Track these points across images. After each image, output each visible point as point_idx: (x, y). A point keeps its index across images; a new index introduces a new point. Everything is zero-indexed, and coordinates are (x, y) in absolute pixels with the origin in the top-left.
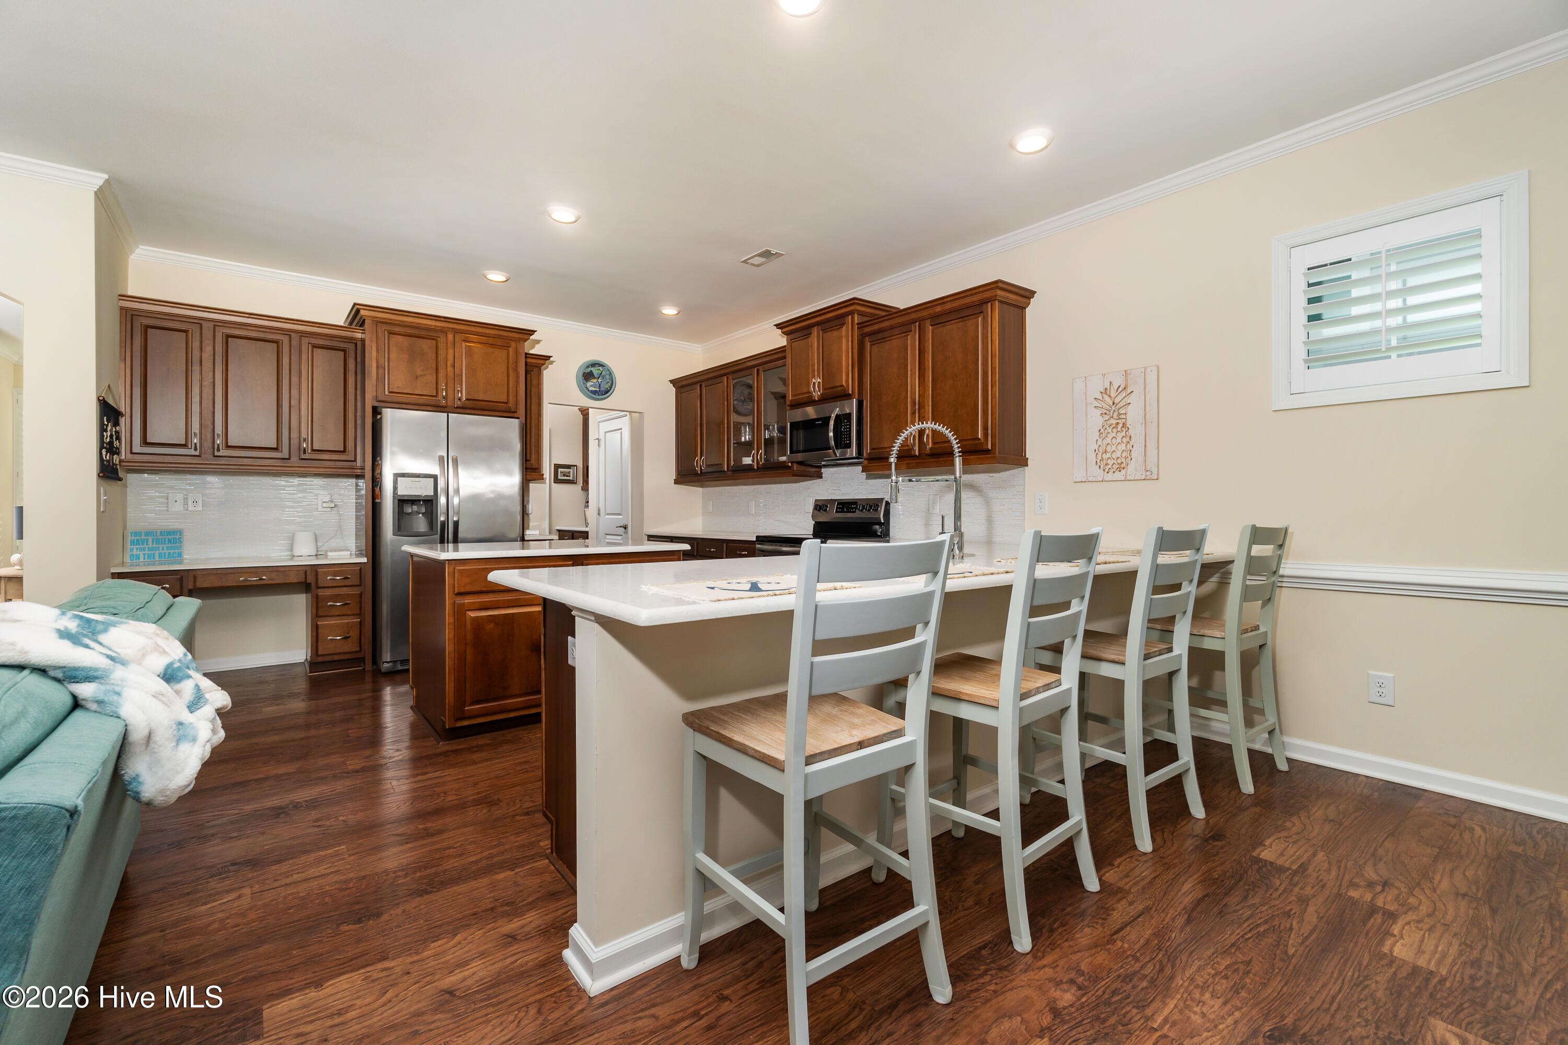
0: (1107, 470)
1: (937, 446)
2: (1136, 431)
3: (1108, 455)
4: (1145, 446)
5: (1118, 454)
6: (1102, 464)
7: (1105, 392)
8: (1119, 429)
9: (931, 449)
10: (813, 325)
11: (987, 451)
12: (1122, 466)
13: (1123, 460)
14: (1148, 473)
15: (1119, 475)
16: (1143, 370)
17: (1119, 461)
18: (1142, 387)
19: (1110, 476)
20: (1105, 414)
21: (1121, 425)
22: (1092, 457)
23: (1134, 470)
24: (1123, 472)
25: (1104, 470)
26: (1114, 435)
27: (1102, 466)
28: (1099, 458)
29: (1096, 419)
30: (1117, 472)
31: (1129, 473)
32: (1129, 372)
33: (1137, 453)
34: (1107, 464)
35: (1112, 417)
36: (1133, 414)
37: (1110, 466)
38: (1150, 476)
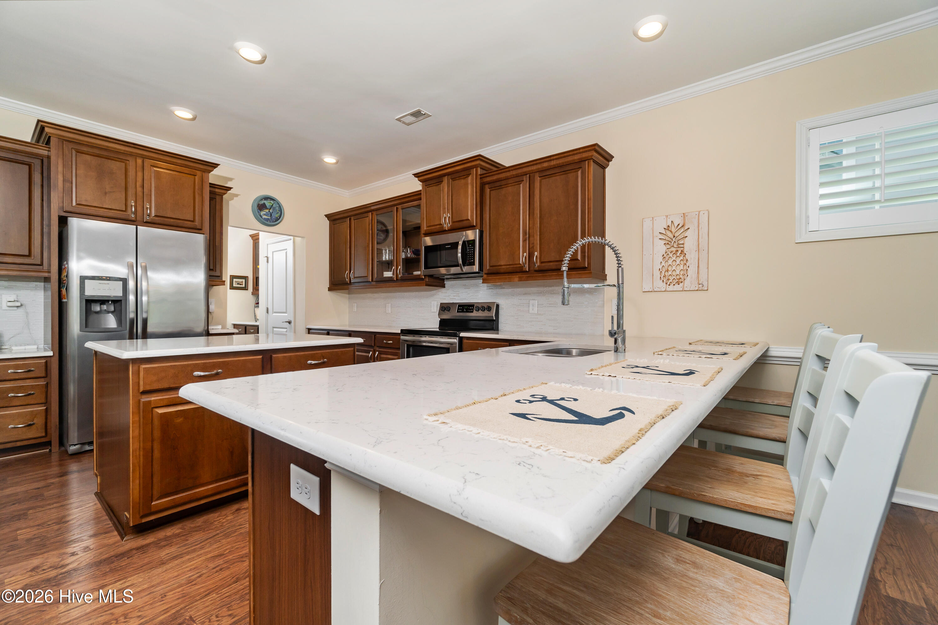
0: (668, 283)
1: (543, 265)
2: (692, 256)
3: (670, 273)
4: (698, 267)
5: (678, 272)
6: (666, 280)
7: (668, 228)
8: (678, 255)
9: (538, 266)
10: (444, 175)
11: (584, 268)
12: (680, 280)
13: (681, 276)
14: (700, 286)
15: (677, 287)
16: (697, 214)
17: (678, 277)
18: (696, 225)
19: (671, 288)
20: (668, 244)
21: (680, 252)
22: (657, 274)
23: (688, 283)
24: (681, 285)
25: (667, 283)
26: (674, 258)
27: (665, 281)
28: (663, 275)
29: (661, 248)
30: (676, 285)
31: (685, 285)
32: (686, 214)
33: (692, 271)
34: (668, 280)
35: (673, 246)
36: (689, 244)
37: (670, 281)
38: (701, 288)
